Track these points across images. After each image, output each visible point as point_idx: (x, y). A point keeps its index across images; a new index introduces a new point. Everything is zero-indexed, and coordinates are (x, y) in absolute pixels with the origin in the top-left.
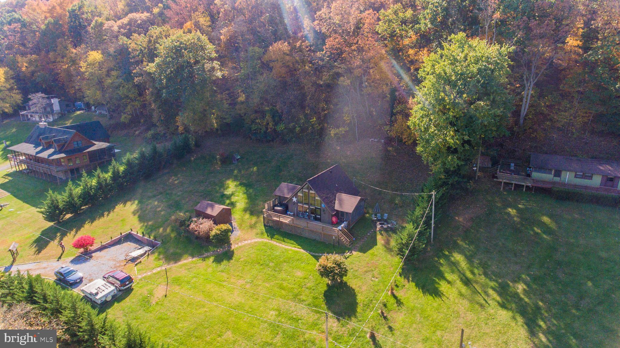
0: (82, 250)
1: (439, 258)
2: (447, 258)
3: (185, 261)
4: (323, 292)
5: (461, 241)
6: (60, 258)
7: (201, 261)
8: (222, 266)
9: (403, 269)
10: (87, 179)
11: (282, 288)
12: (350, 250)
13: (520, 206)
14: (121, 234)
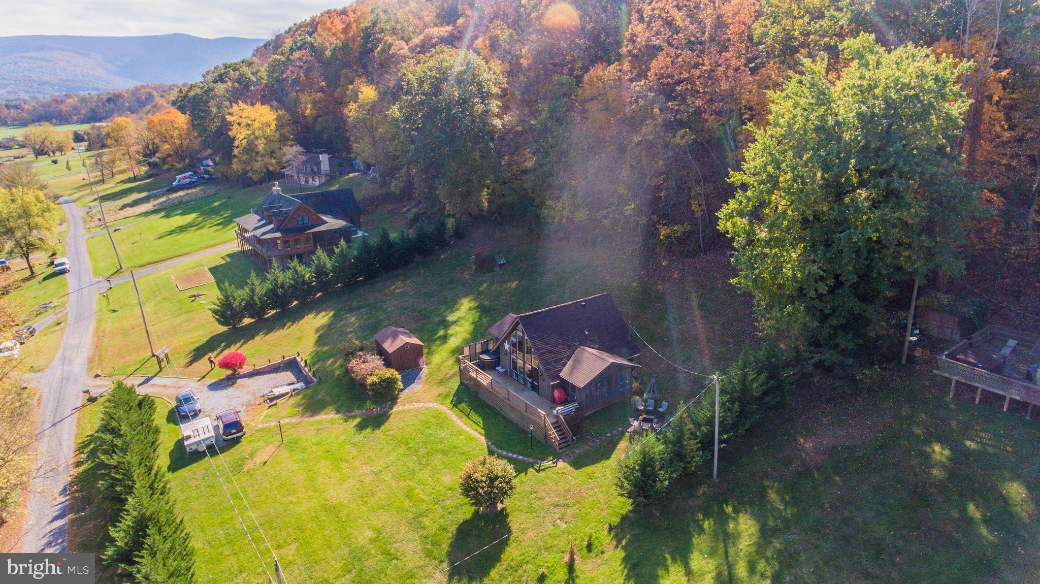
0: (229, 372)
1: (707, 515)
2: (722, 519)
3: (324, 417)
4: (461, 521)
5: (777, 492)
6: (204, 377)
7: (342, 422)
8: (361, 435)
9: (624, 518)
10: (277, 271)
11: (409, 495)
12: (557, 457)
13: (968, 443)
14: (284, 358)
